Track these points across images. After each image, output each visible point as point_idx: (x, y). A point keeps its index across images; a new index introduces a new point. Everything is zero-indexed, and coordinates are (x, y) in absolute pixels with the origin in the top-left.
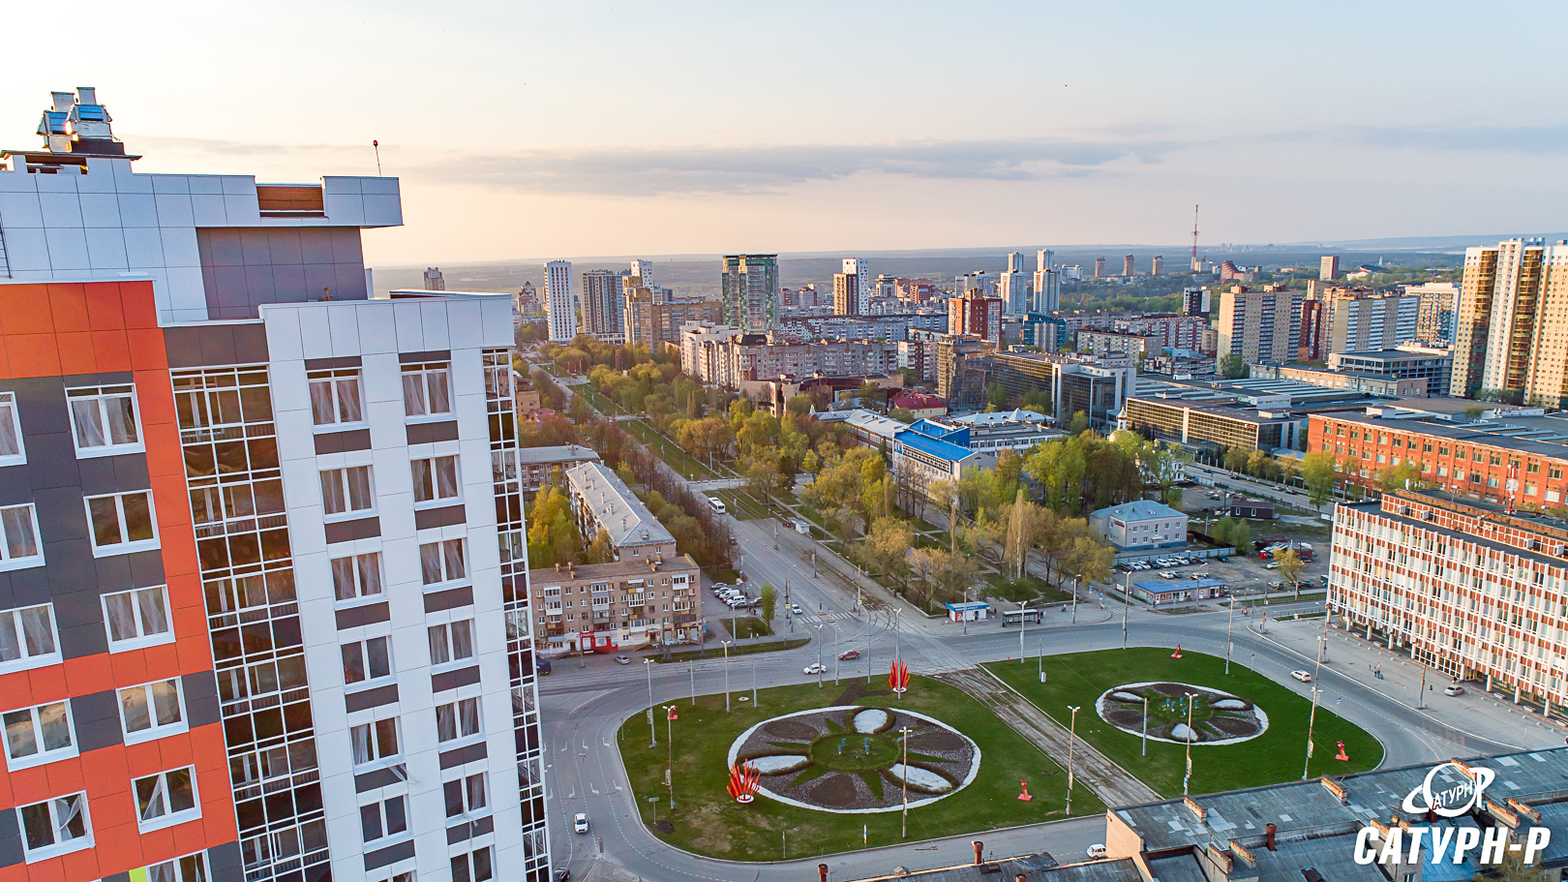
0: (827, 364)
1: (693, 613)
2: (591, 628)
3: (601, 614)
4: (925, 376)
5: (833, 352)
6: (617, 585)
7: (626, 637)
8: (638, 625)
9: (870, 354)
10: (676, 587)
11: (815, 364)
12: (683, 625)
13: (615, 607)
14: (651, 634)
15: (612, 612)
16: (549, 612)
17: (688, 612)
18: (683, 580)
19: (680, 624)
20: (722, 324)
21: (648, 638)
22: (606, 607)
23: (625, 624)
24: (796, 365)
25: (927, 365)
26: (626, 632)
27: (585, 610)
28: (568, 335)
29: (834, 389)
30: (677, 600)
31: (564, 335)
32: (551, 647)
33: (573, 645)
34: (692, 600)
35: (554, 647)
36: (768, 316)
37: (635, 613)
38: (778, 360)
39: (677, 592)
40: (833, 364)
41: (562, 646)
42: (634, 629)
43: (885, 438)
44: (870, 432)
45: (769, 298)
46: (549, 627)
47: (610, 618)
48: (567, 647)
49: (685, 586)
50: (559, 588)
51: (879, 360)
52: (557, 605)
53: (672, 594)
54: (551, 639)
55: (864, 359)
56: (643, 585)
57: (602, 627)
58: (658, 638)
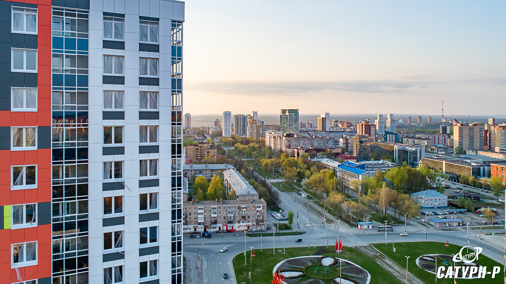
0: (315, 144)
1: (263, 220)
2: (227, 222)
3: (230, 218)
4: (349, 150)
5: (317, 140)
6: (237, 207)
7: (239, 227)
8: (243, 222)
9: (330, 141)
10: (258, 209)
11: (311, 144)
12: (259, 224)
13: (235, 215)
14: (248, 226)
15: (235, 217)
16: (212, 216)
17: (261, 219)
18: (260, 207)
19: (258, 223)
20: (279, 131)
21: (247, 228)
22: (232, 215)
23: (239, 222)
24: (304, 144)
25: (350, 146)
26: (239, 225)
27: (225, 216)
28: (229, 135)
29: (317, 152)
30: (258, 214)
31: (227, 135)
32: (212, 228)
33: (220, 228)
34: (263, 214)
35: (213, 228)
36: (295, 129)
37: (242, 218)
38: (298, 142)
39: (258, 211)
40: (317, 144)
41: (216, 228)
42: (242, 224)
43: (334, 168)
44: (329, 166)
45: (296, 123)
46: (212, 221)
47: (233, 219)
48: (218, 229)
49: (261, 209)
50: (216, 207)
51: (333, 144)
52: (215, 213)
53: (256, 212)
54: (212, 226)
55: (327, 143)
56: (246, 208)
57: (230, 222)
58: (250, 228)
